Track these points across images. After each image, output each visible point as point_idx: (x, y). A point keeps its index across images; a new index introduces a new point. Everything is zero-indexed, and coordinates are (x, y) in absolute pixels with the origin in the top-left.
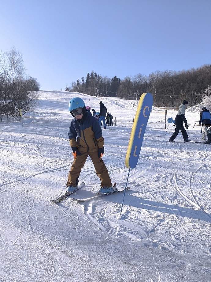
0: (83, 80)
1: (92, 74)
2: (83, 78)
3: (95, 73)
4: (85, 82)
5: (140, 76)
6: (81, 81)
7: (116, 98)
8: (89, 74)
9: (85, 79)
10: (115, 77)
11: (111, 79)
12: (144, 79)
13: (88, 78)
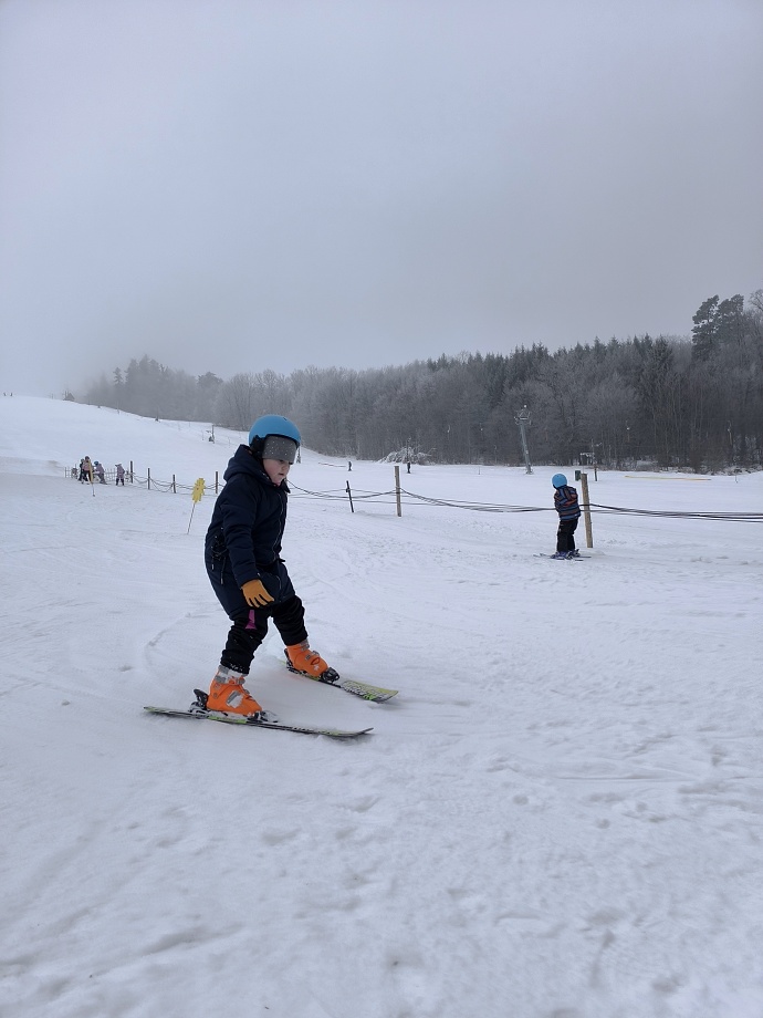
0: (119, 377)
1: (144, 362)
2: (117, 371)
3: (153, 362)
4: (124, 380)
5: (269, 376)
6: (111, 378)
7: (211, 424)
8: (133, 362)
9: (124, 375)
10: (209, 375)
11: (197, 378)
12: (281, 382)
13: (131, 371)
